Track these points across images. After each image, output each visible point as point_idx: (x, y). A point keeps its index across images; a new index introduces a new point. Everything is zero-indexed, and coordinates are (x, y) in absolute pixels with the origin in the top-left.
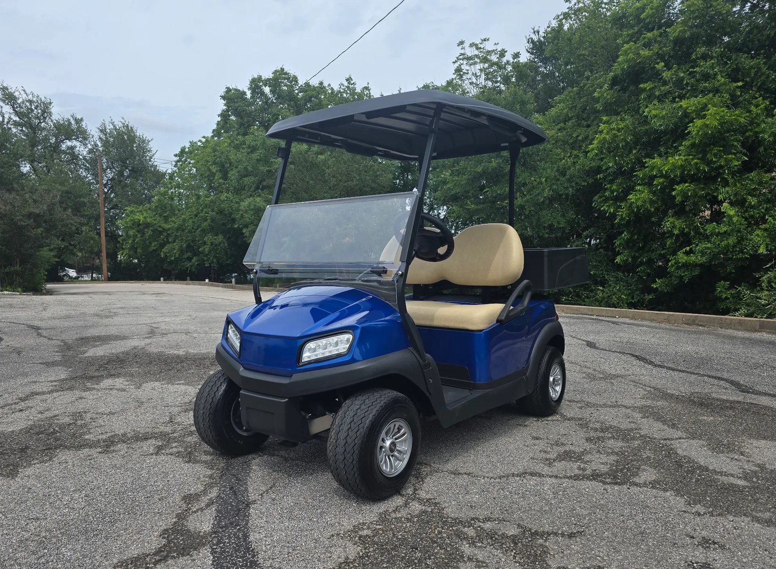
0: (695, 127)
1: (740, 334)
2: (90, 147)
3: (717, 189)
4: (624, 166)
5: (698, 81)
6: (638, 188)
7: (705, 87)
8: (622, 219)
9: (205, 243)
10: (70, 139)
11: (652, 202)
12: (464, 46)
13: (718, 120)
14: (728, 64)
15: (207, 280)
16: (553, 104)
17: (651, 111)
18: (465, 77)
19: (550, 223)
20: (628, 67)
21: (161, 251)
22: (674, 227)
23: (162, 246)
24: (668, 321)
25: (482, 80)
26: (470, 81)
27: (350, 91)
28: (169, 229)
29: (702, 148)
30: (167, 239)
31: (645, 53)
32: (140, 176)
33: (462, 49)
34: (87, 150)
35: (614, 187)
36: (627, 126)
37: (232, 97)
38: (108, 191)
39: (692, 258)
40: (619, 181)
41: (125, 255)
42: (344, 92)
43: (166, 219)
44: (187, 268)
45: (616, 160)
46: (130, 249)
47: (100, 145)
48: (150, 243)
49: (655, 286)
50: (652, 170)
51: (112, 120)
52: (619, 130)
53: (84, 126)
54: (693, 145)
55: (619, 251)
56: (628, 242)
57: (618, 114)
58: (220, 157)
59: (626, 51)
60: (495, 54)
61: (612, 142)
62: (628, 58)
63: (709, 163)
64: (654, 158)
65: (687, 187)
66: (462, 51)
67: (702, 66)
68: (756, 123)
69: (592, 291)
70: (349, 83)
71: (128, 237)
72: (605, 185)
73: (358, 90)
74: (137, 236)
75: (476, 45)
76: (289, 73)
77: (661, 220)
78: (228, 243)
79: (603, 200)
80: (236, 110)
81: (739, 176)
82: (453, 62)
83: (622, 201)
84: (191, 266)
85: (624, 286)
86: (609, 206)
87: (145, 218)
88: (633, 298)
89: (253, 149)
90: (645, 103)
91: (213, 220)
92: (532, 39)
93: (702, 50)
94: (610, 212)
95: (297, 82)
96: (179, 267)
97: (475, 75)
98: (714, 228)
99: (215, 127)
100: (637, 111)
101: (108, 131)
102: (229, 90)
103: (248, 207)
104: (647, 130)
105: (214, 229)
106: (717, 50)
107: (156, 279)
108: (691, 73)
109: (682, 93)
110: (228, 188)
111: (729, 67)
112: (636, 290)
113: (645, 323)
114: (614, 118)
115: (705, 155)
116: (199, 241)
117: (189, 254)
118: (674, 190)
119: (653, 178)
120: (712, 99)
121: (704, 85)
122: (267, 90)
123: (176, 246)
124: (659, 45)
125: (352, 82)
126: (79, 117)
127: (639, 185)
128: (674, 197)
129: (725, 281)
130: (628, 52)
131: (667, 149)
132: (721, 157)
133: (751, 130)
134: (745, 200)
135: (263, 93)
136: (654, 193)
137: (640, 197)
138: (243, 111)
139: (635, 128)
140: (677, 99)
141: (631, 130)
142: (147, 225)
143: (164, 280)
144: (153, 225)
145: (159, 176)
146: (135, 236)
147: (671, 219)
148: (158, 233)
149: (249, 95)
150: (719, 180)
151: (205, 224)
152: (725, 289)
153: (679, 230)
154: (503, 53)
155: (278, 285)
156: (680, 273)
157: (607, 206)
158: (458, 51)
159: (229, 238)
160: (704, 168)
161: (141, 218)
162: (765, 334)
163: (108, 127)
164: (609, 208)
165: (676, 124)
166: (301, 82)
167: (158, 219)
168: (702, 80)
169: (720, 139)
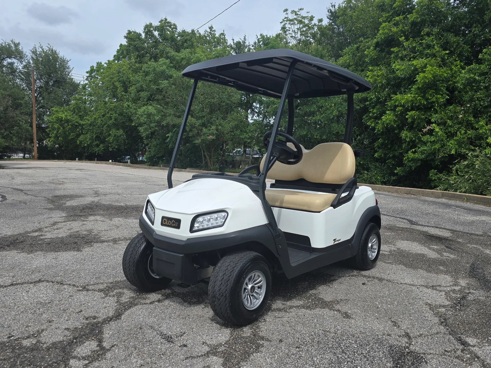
0: (419, 78)
1: (431, 199)
2: (25, 64)
3: (431, 115)
4: (380, 99)
5: (424, 48)
6: (388, 112)
7: (428, 53)
8: (379, 131)
9: (110, 135)
10: (10, 58)
11: (395, 121)
12: (287, 12)
13: (432, 74)
14: (441, 39)
15: (110, 161)
16: (342, 54)
17: (396, 66)
18: (287, 33)
19: (337, 131)
20: (385, 38)
21: (77, 140)
22: (407, 137)
23: (78, 136)
24: (397, 192)
25: (298, 36)
26: (291, 35)
27: (212, 36)
28: (83, 125)
29: (423, 90)
30: (81, 131)
31: (394, 29)
32: (61, 85)
33: (286, 14)
34: (22, 65)
35: (375, 111)
36: (383, 74)
37: (132, 37)
38: (37, 95)
39: (416, 155)
40: (378, 107)
41: (51, 141)
42: (207, 36)
43: (81, 117)
44: (96, 152)
45: (376, 94)
46: (54, 137)
47: (32, 62)
48: (69, 133)
49: (396, 172)
50: (395, 102)
51: (41, 45)
52: (378, 76)
53: (20, 48)
54: (418, 88)
55: (377, 150)
56: (382, 144)
57: (378, 65)
58: (123, 77)
59: (383, 27)
60: (307, 19)
61: (374, 83)
62: (385, 32)
63: (427, 99)
64: (397, 95)
65: (414, 113)
66: (286, 16)
67: (427, 40)
68: (455, 77)
69: (361, 174)
70: (211, 30)
71: (54, 129)
72: (370, 109)
73: (217, 35)
74: (60, 128)
75: (295, 12)
76: (171, 22)
77: (400, 132)
78: (126, 136)
79: (369, 118)
80: (135, 46)
81: (444, 108)
82: (280, 23)
83: (379, 120)
84: (99, 150)
85: (379, 171)
86: (372, 123)
87: (66, 116)
88: (384, 179)
89: (147, 74)
90: (394, 60)
91: (116, 120)
92: (330, 10)
93: (426, 30)
94: (372, 126)
95: (176, 29)
96: (90, 151)
97: (294, 31)
98: (428, 139)
99: (115, 53)
100: (389, 65)
101: (38, 53)
102: (129, 32)
103: (143, 113)
104: (394, 77)
105: (116, 126)
106: (436, 30)
107: (72, 159)
108: (420, 43)
109: (415, 55)
110: (128, 98)
111: (442, 41)
112: (386, 174)
113: (385, 193)
114: (376, 68)
115: (425, 95)
116: (105, 134)
117: (97, 142)
118: (408, 114)
119: (396, 106)
120: (430, 61)
121: (427, 51)
122: (156, 33)
123: (88, 136)
124: (403, 25)
125: (213, 30)
126: (17, 42)
127: (388, 110)
128: (407, 119)
129: (434, 170)
130: (385, 28)
131: (405, 89)
132: (434, 96)
133: (452, 80)
134: (446, 122)
135: (153, 36)
136: (396, 116)
137: (388, 117)
138: (140, 47)
139: (387, 75)
140: (412, 59)
141: (385, 77)
142: (67, 121)
143: (79, 160)
144: (72, 121)
145: (75, 86)
146: (59, 128)
147: (405, 132)
148: (75, 127)
149: (143, 36)
150: (432, 110)
151: (111, 122)
152: (435, 174)
153: (410, 139)
154: (312, 19)
155: (161, 165)
156: (410, 164)
157: (370, 122)
158: (284, 15)
159: (127, 132)
160: (424, 102)
161: (63, 116)
162: (443, 200)
163: (38, 50)
164: (372, 124)
165: (410, 74)
166: (179, 29)
167: (75, 117)
168: (426, 48)
169: (434, 85)
